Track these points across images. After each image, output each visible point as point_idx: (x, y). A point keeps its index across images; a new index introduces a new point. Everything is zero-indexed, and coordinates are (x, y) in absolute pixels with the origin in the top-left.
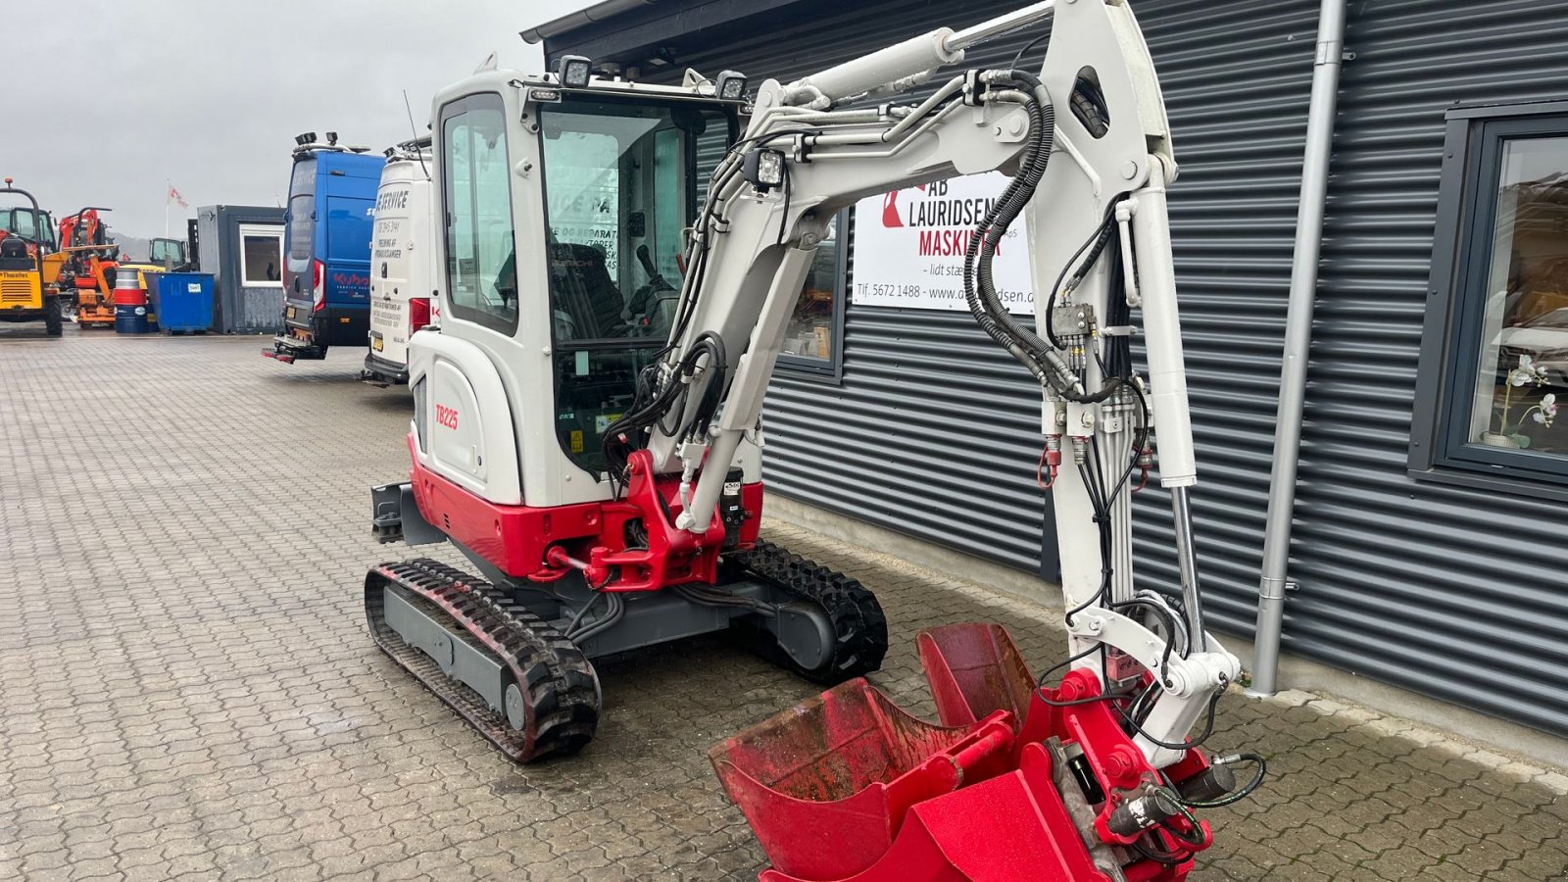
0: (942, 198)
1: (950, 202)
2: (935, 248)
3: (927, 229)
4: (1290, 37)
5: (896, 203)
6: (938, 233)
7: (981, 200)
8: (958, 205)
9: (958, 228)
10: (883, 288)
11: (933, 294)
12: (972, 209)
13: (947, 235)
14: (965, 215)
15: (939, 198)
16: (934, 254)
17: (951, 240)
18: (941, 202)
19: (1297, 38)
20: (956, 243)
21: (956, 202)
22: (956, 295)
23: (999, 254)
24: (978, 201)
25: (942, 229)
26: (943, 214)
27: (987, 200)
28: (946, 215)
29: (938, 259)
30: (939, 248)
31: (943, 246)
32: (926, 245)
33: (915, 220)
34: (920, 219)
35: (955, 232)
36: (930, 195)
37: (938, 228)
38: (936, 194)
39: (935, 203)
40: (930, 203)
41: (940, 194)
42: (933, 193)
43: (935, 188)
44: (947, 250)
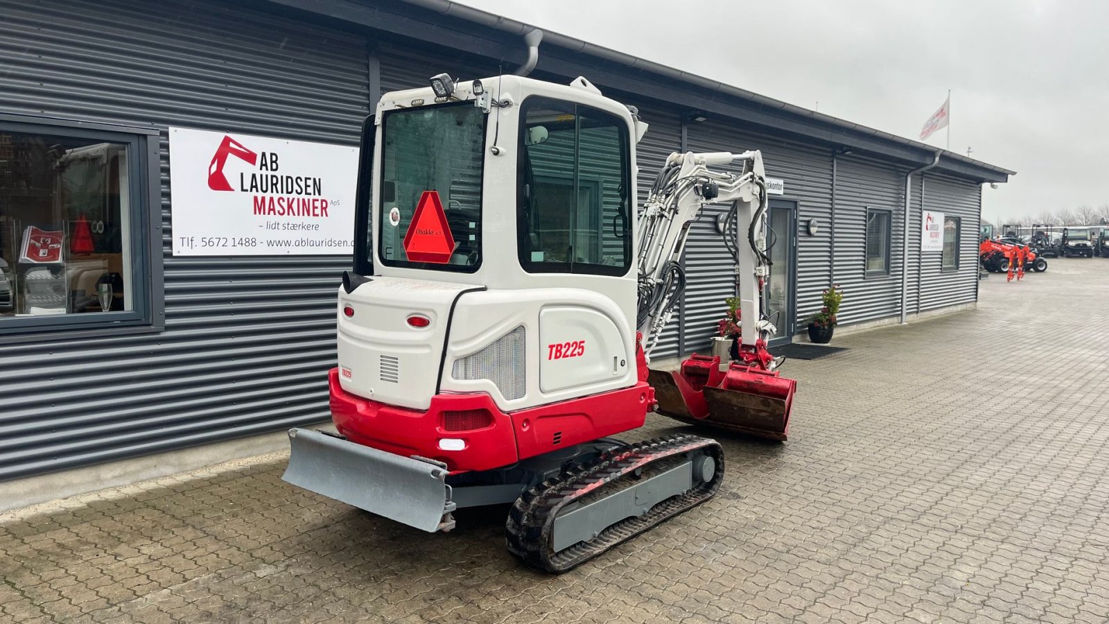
0: (274, 173)
1: (282, 177)
2: (270, 210)
3: (260, 195)
5: (224, 171)
6: (272, 199)
7: (310, 179)
8: (290, 180)
9: (291, 196)
10: (214, 240)
11: (270, 243)
12: (302, 184)
13: (281, 201)
14: (296, 187)
15: (270, 173)
16: (269, 214)
17: (285, 205)
18: (272, 176)
20: (290, 206)
21: (287, 177)
22: (293, 243)
23: (327, 215)
24: (306, 179)
25: (276, 196)
26: (276, 184)
27: (314, 179)
28: (279, 186)
29: (272, 218)
30: (274, 210)
31: (277, 208)
32: (259, 206)
33: (247, 185)
34: (252, 187)
35: (288, 199)
36: (261, 169)
37: (272, 195)
38: (267, 169)
39: (267, 176)
40: (261, 176)
41: (272, 170)
42: (264, 168)
43: (266, 165)
44: (281, 211)
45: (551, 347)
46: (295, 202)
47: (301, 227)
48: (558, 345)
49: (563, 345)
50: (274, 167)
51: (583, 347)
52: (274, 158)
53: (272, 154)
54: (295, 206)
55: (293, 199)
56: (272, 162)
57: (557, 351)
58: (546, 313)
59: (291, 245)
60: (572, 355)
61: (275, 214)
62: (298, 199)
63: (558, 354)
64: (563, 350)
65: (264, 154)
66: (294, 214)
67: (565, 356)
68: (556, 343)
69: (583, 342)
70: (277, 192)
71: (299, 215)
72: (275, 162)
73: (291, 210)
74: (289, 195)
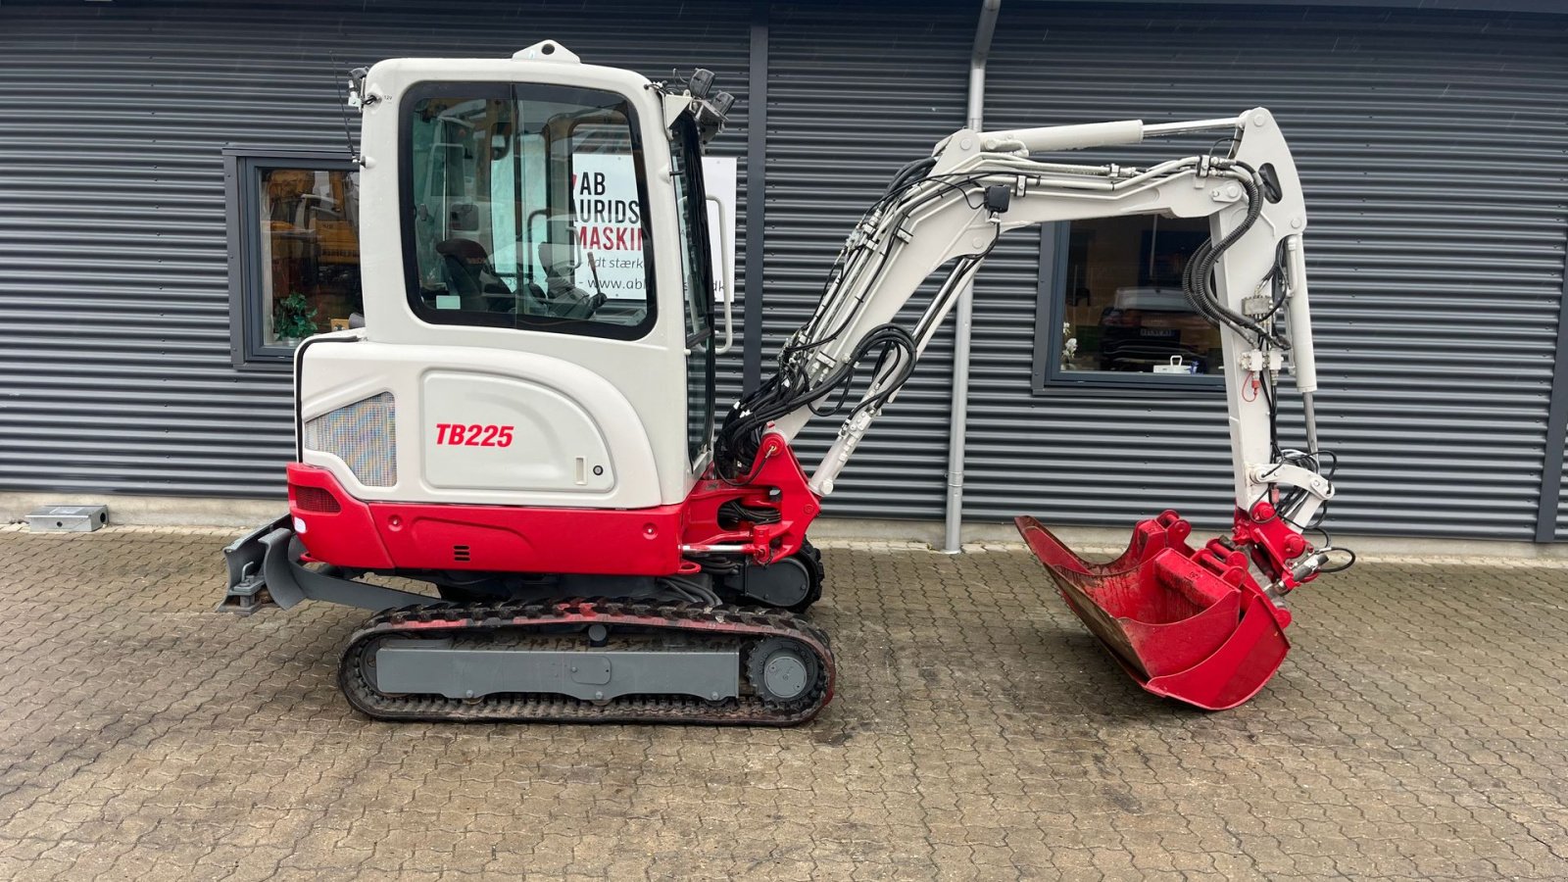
0: (598, 197)
1: (610, 202)
2: (592, 243)
4: (934, 109)
6: (595, 230)
8: (620, 206)
9: (622, 226)
13: (608, 232)
14: (628, 214)
15: (594, 198)
16: (591, 248)
17: (614, 237)
18: (596, 202)
19: (940, 111)
20: (620, 238)
21: (617, 202)
22: (624, 284)
25: (601, 226)
26: (601, 211)
29: (596, 253)
30: (598, 243)
31: (603, 240)
35: (618, 229)
36: (582, 193)
37: (596, 225)
38: (590, 193)
39: (589, 201)
40: (582, 201)
41: (596, 193)
42: (586, 191)
43: (588, 188)
44: (608, 245)
45: (443, 428)
46: (628, 233)
47: (636, 264)
48: (455, 427)
49: (467, 428)
50: (600, 189)
51: (509, 437)
52: (599, 179)
53: (596, 175)
54: (627, 237)
55: (625, 230)
56: (596, 183)
57: (453, 434)
58: (433, 380)
59: (621, 287)
60: (485, 443)
61: (599, 248)
62: (632, 230)
63: (457, 439)
64: (467, 435)
65: (586, 175)
66: (626, 249)
67: (469, 442)
68: (452, 423)
69: (511, 428)
70: (603, 221)
71: (632, 249)
72: (601, 183)
73: (621, 243)
74: (619, 225)
